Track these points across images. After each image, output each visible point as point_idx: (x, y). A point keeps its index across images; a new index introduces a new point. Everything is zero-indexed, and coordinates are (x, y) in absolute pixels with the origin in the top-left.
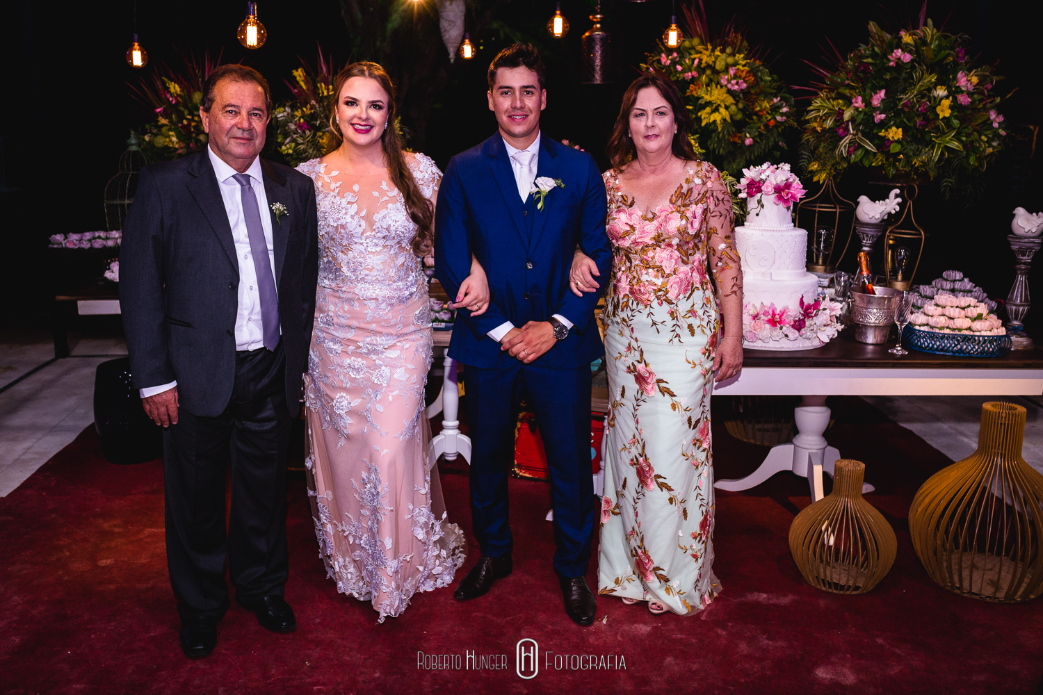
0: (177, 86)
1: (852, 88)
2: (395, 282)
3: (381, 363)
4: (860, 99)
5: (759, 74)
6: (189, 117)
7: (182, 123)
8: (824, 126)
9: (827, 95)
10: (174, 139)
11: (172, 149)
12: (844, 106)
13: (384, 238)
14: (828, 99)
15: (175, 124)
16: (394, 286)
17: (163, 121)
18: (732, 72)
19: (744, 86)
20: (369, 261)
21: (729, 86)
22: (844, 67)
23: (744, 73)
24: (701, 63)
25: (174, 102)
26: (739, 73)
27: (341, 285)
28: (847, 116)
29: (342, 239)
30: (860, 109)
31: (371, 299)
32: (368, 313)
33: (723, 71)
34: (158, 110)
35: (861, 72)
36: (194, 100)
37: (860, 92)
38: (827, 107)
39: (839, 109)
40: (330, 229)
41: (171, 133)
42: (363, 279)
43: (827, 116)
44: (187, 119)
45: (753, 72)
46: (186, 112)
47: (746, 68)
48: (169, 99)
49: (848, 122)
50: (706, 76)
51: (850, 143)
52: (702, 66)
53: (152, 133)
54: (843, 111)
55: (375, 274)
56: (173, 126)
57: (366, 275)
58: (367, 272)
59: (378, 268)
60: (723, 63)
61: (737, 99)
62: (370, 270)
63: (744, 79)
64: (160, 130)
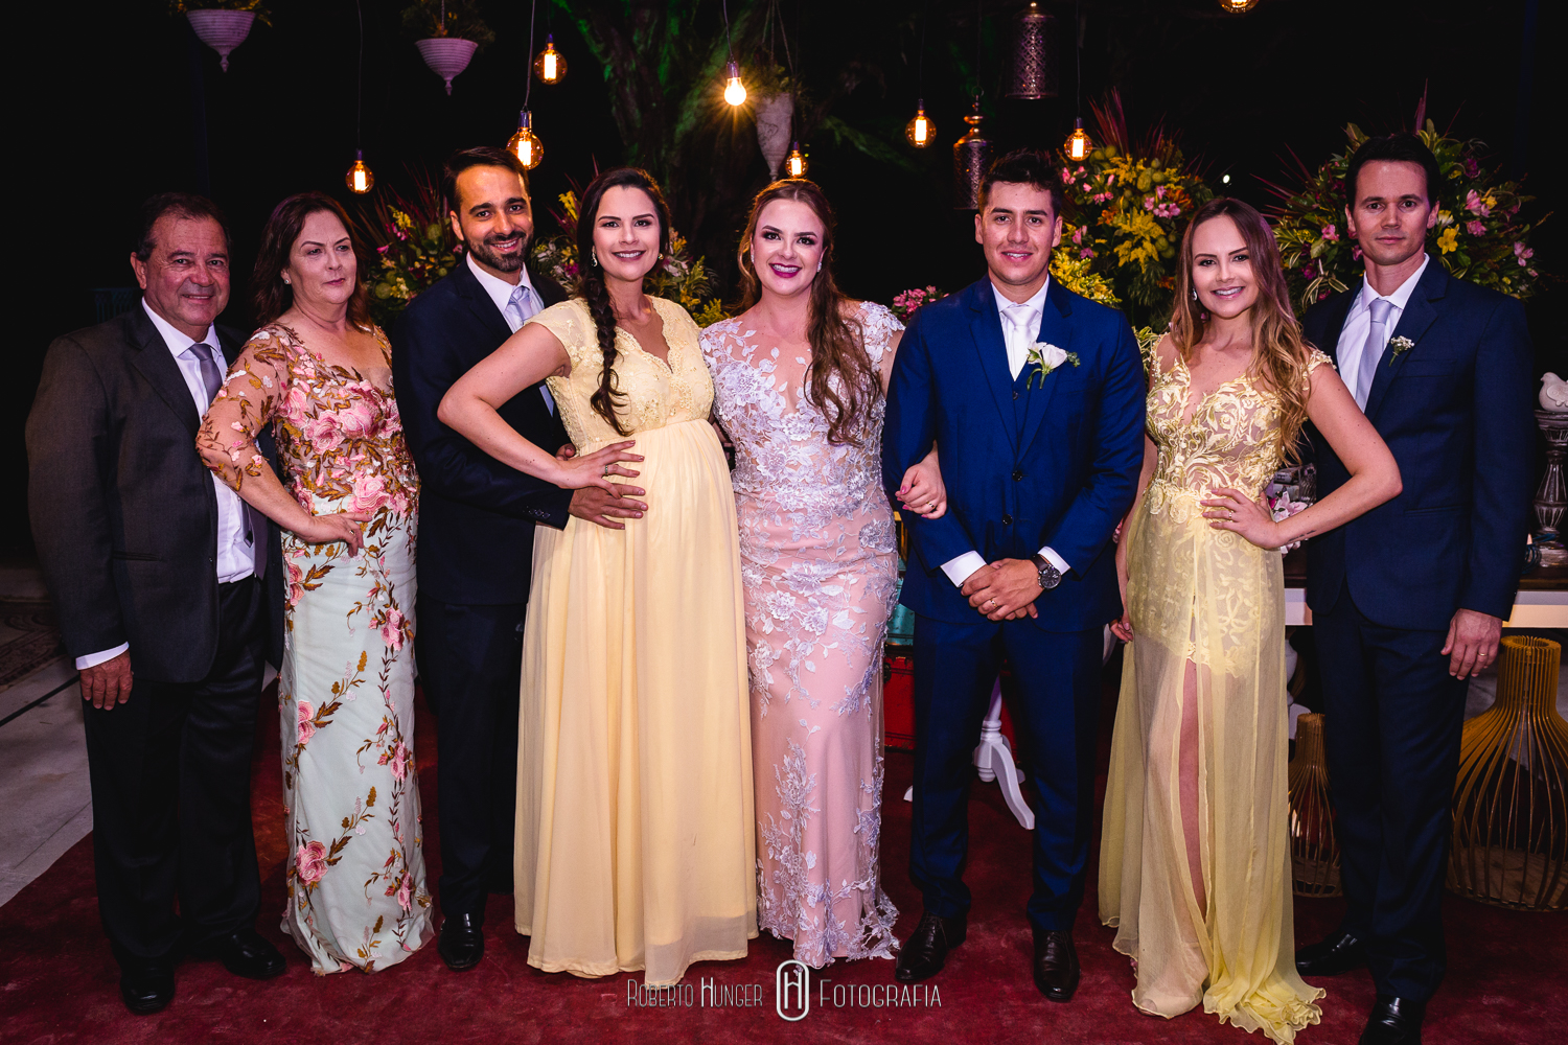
0: (406, 216)
1: (1323, 214)
2: (830, 484)
3: (816, 602)
4: (1333, 228)
5: (1198, 195)
6: (422, 258)
7: (413, 265)
8: (1286, 265)
9: (1288, 224)
10: (403, 287)
11: (399, 301)
12: (1311, 238)
13: (812, 421)
14: (1291, 229)
15: (404, 268)
16: (830, 490)
17: (388, 263)
18: (1160, 192)
19: (1178, 211)
20: (793, 453)
21: (1157, 211)
22: (1313, 185)
23: (1177, 194)
24: (1118, 181)
25: (403, 238)
26: (1171, 194)
27: (759, 490)
28: (1315, 251)
29: (754, 425)
30: (1333, 242)
31: (797, 511)
32: (793, 531)
33: (1148, 192)
34: (382, 249)
35: (1335, 191)
36: (429, 234)
37: (1333, 219)
38: (1289, 240)
39: (1305, 242)
40: (738, 412)
41: (399, 280)
42: (785, 481)
43: (1289, 251)
44: (419, 261)
45: (1189, 191)
46: (419, 252)
47: (1180, 187)
48: (396, 235)
49: (1317, 259)
50: (1125, 198)
51: (1320, 288)
52: (1119, 185)
53: (373, 280)
54: (1311, 244)
55: (802, 473)
56: (402, 271)
57: (790, 475)
58: (791, 470)
59: (805, 464)
60: (1148, 181)
61: (1168, 229)
62: (795, 467)
63: (1176, 202)
64: (383, 276)
